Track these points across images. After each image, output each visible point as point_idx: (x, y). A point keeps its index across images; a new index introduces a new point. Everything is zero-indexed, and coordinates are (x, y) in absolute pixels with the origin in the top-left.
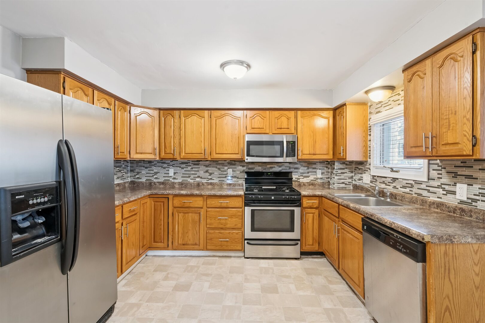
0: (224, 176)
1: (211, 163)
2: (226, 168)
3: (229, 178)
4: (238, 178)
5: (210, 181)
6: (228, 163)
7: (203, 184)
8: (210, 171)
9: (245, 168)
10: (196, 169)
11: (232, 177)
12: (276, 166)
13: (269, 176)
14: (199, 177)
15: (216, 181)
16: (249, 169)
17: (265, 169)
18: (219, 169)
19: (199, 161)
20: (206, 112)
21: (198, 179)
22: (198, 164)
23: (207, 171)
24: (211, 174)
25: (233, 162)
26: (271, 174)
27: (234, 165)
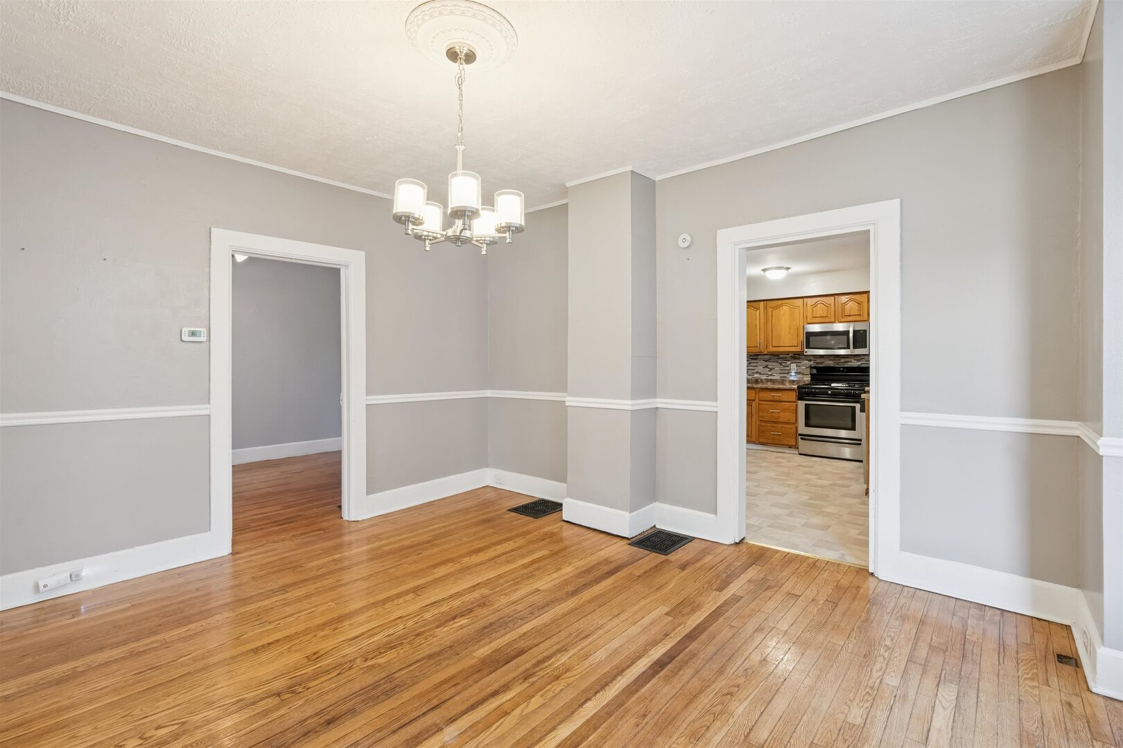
0: (787, 372)
1: (772, 357)
2: (789, 363)
3: (793, 374)
4: (803, 374)
5: (770, 378)
6: (792, 357)
7: (761, 380)
8: (770, 367)
9: (812, 363)
10: (755, 365)
11: (796, 373)
12: (853, 360)
13: (843, 371)
14: (757, 373)
15: (777, 377)
16: (817, 363)
17: (838, 364)
18: (781, 364)
19: (758, 355)
20: (762, 303)
21: (756, 375)
22: (756, 359)
23: (766, 367)
24: (771, 370)
25: (797, 356)
26: (844, 370)
27: (799, 359)
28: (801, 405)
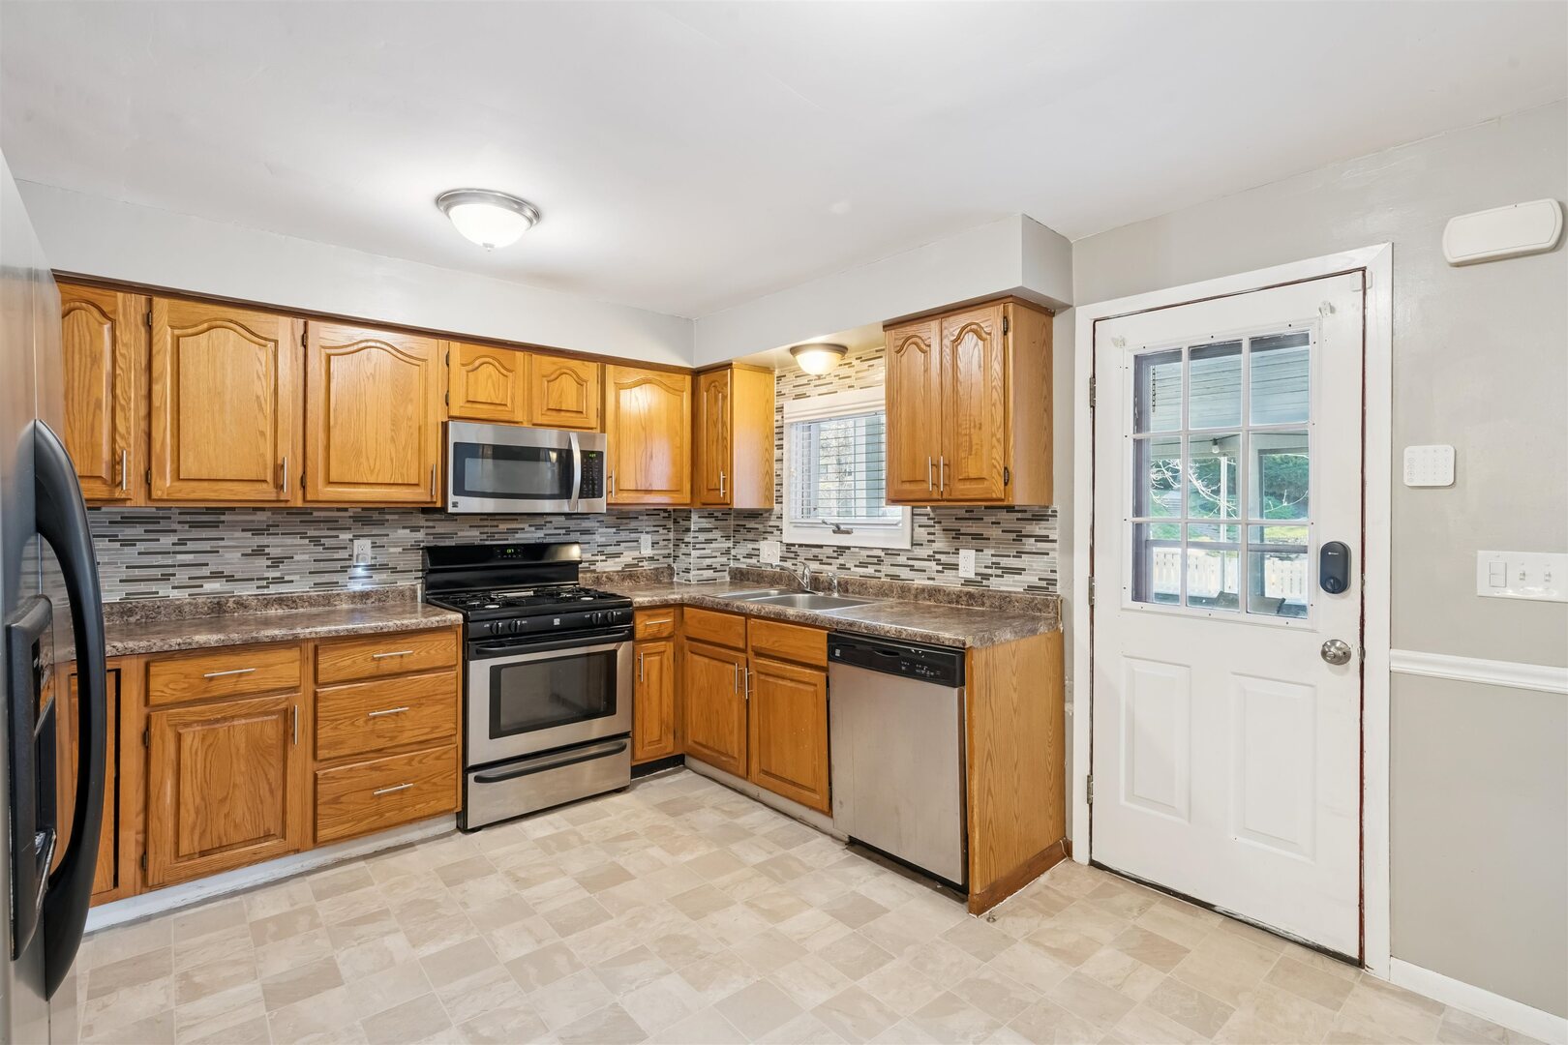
0: (338, 565)
1: (279, 518)
2: (345, 536)
3: (360, 572)
4: (394, 570)
5: (273, 589)
6: (356, 519)
7: (241, 604)
8: (274, 552)
9: (420, 535)
10: (206, 546)
11: (372, 568)
12: (526, 526)
13: (510, 557)
14: (216, 575)
15: (300, 586)
16: (436, 536)
17: (491, 536)
18: (316, 541)
19: (222, 511)
20: (285, 321)
21: (211, 586)
22: (215, 525)
23: (259, 552)
24: (276, 562)
25: (376, 516)
26: (516, 553)
27: (381, 523)
28: (480, 671)
